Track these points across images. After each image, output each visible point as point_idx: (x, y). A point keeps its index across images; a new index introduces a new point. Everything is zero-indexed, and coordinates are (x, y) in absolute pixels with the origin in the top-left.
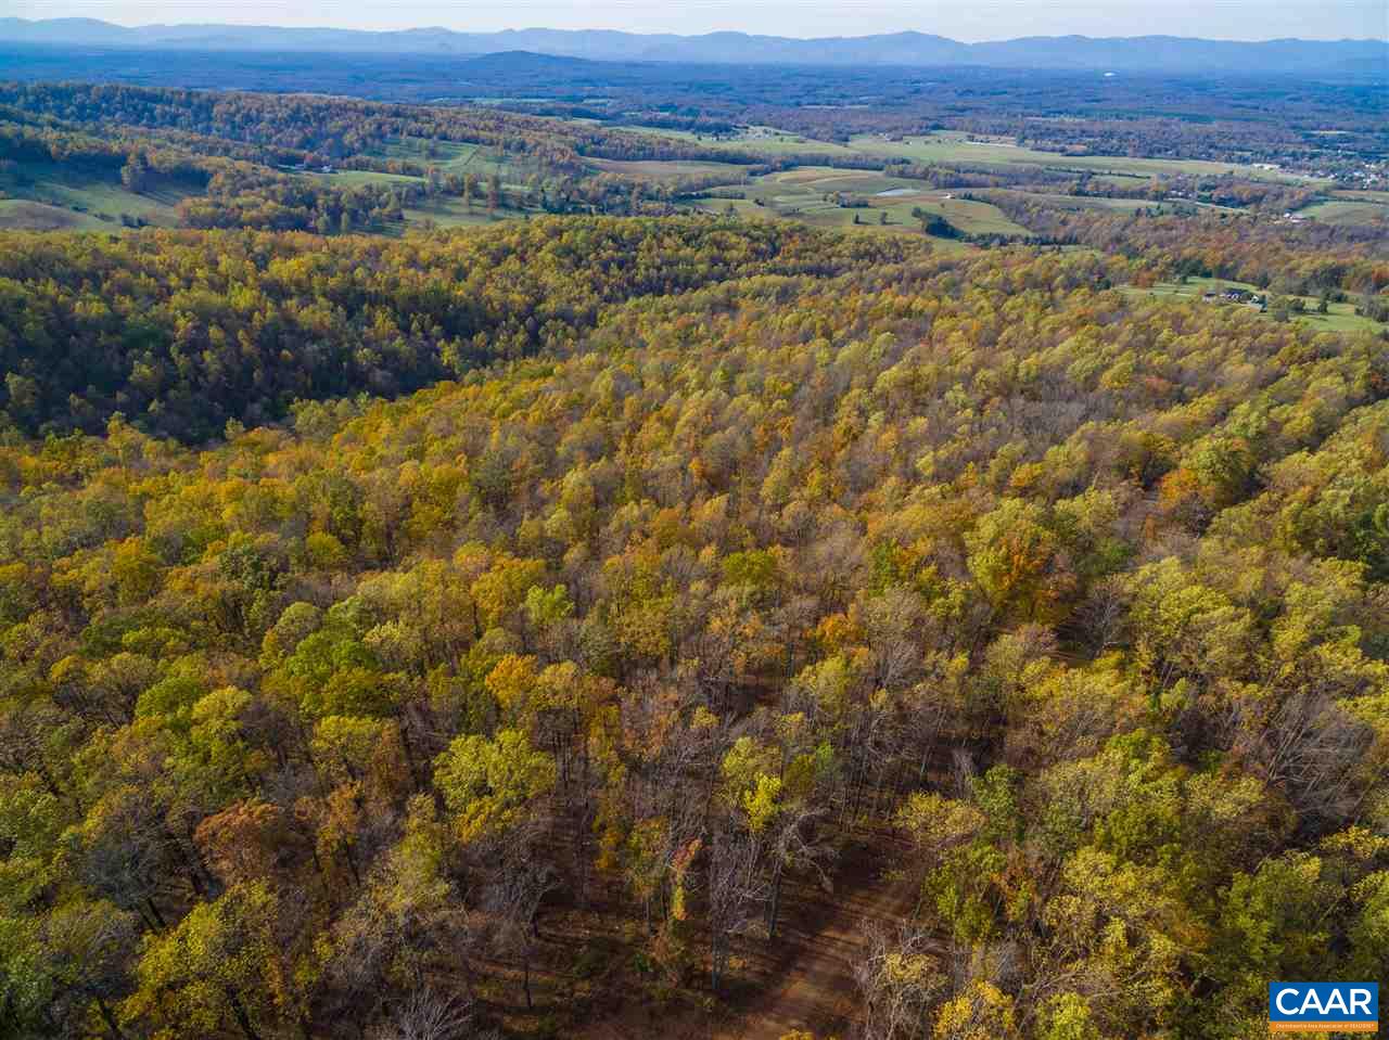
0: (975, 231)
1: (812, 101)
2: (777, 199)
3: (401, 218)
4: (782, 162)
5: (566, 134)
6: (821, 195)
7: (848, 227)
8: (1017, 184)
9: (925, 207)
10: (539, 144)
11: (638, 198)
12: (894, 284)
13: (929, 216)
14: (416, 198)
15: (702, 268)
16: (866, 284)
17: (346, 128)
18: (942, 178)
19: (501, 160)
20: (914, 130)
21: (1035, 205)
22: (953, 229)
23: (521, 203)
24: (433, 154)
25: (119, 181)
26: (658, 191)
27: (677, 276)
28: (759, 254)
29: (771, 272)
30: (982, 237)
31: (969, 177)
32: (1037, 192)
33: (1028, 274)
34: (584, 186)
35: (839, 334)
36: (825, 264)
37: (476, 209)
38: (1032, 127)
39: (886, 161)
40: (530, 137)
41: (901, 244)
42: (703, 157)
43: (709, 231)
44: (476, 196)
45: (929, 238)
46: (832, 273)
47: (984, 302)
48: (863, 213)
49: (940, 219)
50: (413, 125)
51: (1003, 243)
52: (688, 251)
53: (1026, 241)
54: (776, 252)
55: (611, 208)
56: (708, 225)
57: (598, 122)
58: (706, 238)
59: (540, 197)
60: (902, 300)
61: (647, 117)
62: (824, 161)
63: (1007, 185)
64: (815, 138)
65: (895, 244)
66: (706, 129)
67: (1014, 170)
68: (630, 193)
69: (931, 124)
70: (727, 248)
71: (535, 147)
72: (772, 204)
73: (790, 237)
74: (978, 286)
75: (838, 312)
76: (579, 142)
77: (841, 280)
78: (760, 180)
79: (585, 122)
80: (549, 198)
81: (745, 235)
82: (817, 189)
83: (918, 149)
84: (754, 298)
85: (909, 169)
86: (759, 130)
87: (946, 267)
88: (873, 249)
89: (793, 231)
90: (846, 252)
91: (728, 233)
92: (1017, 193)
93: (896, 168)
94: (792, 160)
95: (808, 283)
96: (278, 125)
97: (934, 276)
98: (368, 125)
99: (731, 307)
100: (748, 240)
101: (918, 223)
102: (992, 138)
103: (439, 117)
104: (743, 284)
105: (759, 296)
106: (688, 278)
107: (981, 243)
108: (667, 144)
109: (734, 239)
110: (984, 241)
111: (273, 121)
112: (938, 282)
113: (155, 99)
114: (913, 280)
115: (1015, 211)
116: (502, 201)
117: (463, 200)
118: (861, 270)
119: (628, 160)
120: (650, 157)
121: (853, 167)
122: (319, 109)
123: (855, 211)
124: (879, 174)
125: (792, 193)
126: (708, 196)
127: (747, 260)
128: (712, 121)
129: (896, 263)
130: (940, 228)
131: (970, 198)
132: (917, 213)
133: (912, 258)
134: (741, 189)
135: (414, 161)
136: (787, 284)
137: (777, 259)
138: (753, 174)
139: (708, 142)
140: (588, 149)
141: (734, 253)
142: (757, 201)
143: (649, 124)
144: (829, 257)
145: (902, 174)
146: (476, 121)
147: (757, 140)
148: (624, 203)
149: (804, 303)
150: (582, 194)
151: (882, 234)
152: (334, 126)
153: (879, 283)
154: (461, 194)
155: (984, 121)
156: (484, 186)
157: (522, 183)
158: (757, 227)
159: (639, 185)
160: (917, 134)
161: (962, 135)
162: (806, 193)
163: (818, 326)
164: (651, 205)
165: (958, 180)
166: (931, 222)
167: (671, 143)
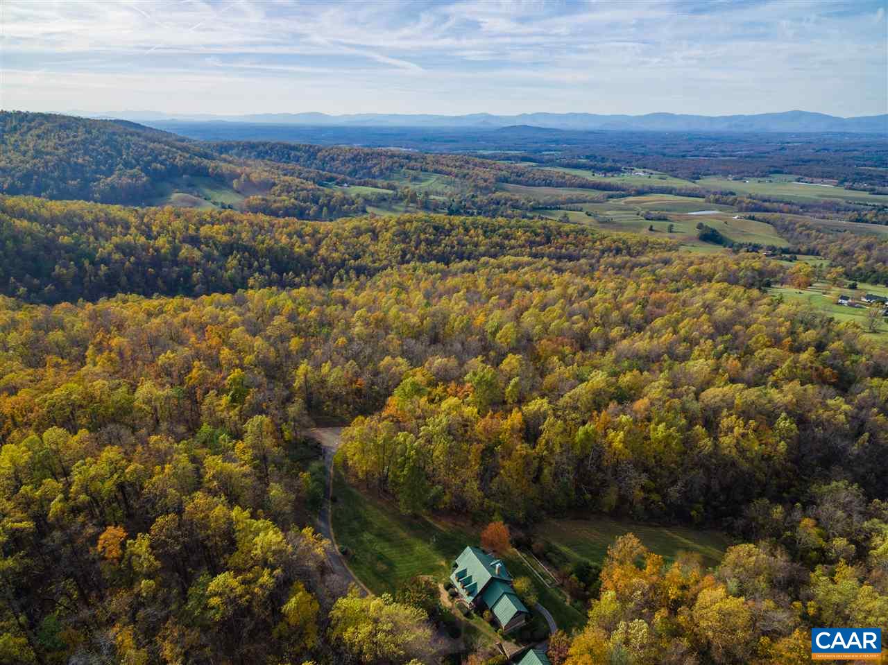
5: (499, 170)
17: (375, 165)
18: (743, 205)
31: (767, 204)
42: (583, 186)
50: (412, 163)
76: (507, 175)
102: (815, 180)
103: (429, 160)
108: (563, 178)
119: (534, 186)
120: (549, 185)
121: (687, 195)
124: (701, 200)
130: (711, 237)
131: (753, 218)
132: (701, 226)
138: (611, 197)
140: (512, 179)
145: (717, 201)
147: (633, 177)
160: (757, 176)
165: (755, 206)
167: (567, 177)
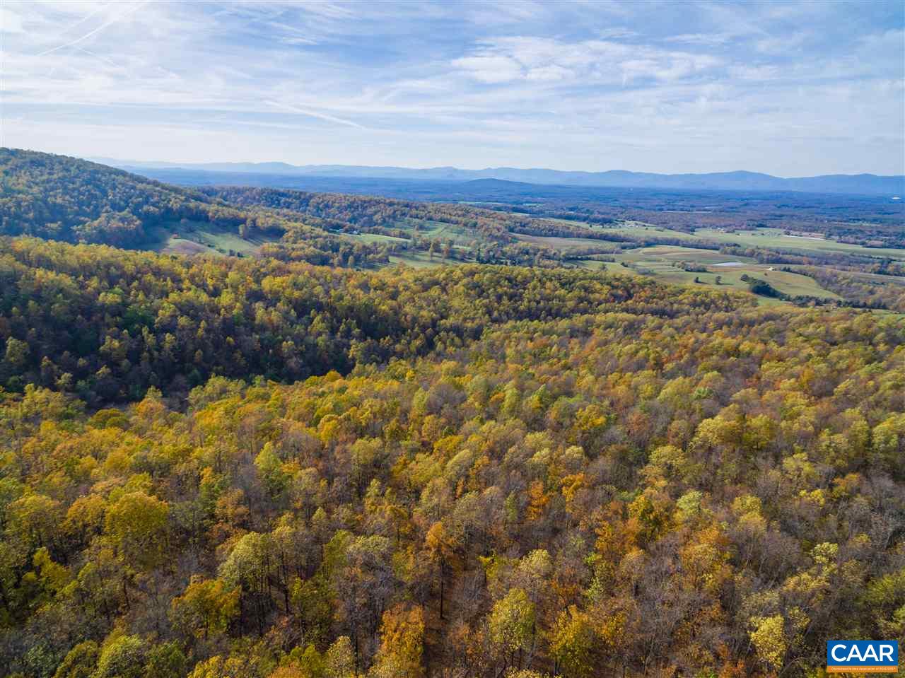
0: (793, 293)
1: (671, 208)
2: (639, 263)
3: (387, 261)
4: (646, 242)
5: (505, 220)
6: (671, 263)
7: (690, 284)
8: (826, 263)
9: (751, 274)
10: (485, 224)
11: (540, 257)
12: (725, 328)
13: (754, 280)
14: (400, 250)
15: (571, 304)
16: (700, 326)
17: (376, 213)
18: (765, 257)
19: (460, 232)
20: (744, 227)
21: (844, 279)
22: (775, 291)
23: (464, 256)
24: (421, 227)
25: (237, 232)
26: (555, 254)
27: (551, 309)
28: (616, 298)
29: (623, 310)
30: (800, 298)
31: (787, 257)
32: (844, 270)
33: (848, 330)
34: (506, 249)
35: (669, 367)
36: (668, 308)
37: (434, 258)
38: (835, 228)
39: (722, 245)
40: (481, 221)
41: (732, 298)
42: (591, 237)
43: (581, 279)
44: (436, 251)
45: (756, 296)
46: (672, 315)
47: (808, 350)
48: (701, 276)
49: (764, 283)
50: (414, 212)
51: (818, 303)
52: (563, 292)
53: (839, 303)
54: (630, 296)
55: (520, 263)
56: (581, 275)
57: (527, 215)
58: (578, 284)
59: (476, 254)
60: (730, 342)
61: (559, 213)
62: (677, 243)
63: (819, 264)
64: (670, 229)
65: (726, 298)
66: (596, 221)
67: (824, 254)
68: (535, 254)
69: (756, 223)
70: (593, 292)
71: (482, 226)
72: (634, 267)
73: (643, 288)
74: (801, 335)
75: (672, 347)
76: (512, 225)
77: (679, 321)
78: (628, 252)
79: (520, 215)
80: (482, 255)
81: (608, 284)
82: (669, 259)
83: (746, 238)
84: (605, 329)
85: (739, 250)
86: (632, 223)
87: (769, 318)
88: (707, 300)
89: (645, 283)
90: (686, 301)
91: (595, 282)
92: (828, 270)
93: (729, 249)
94: (652, 241)
95: (652, 321)
96: (340, 210)
97: (760, 324)
98: (389, 211)
99: (587, 334)
100: (608, 287)
101: (745, 285)
102: (804, 234)
103: (430, 208)
104: (599, 318)
105: (610, 327)
106: (559, 310)
107: (799, 302)
108: (568, 228)
109: (598, 286)
110: (802, 301)
111: (338, 208)
112: (762, 330)
113: (283, 195)
114: (741, 325)
115: (826, 282)
116: (452, 255)
117: (428, 253)
118: (697, 315)
119: (541, 236)
120: (556, 235)
121: (697, 247)
122: (365, 202)
123: (696, 275)
124: (717, 252)
125: (650, 261)
126: (589, 259)
127: (607, 301)
128: (601, 216)
129: (727, 311)
130: (763, 290)
131: (789, 270)
132: (745, 278)
133: (740, 309)
134: (613, 256)
135: (408, 231)
136: (635, 320)
137: (630, 302)
138: (624, 248)
139: (596, 228)
140: (517, 229)
141: (597, 295)
142: (623, 264)
143: (560, 217)
144: (672, 304)
145: (734, 253)
146: (451, 211)
147: (629, 229)
148: (530, 260)
149: (645, 336)
150: (504, 254)
151: (715, 291)
152: (369, 211)
153: (711, 325)
154: (427, 250)
155: (796, 223)
156: (443, 246)
157: (469, 245)
158: (617, 280)
159: (543, 250)
160: (746, 229)
161: (782, 231)
162: (659, 261)
163: (652, 356)
164: (547, 262)
165: (778, 259)
166: (756, 285)
167: (571, 227)
